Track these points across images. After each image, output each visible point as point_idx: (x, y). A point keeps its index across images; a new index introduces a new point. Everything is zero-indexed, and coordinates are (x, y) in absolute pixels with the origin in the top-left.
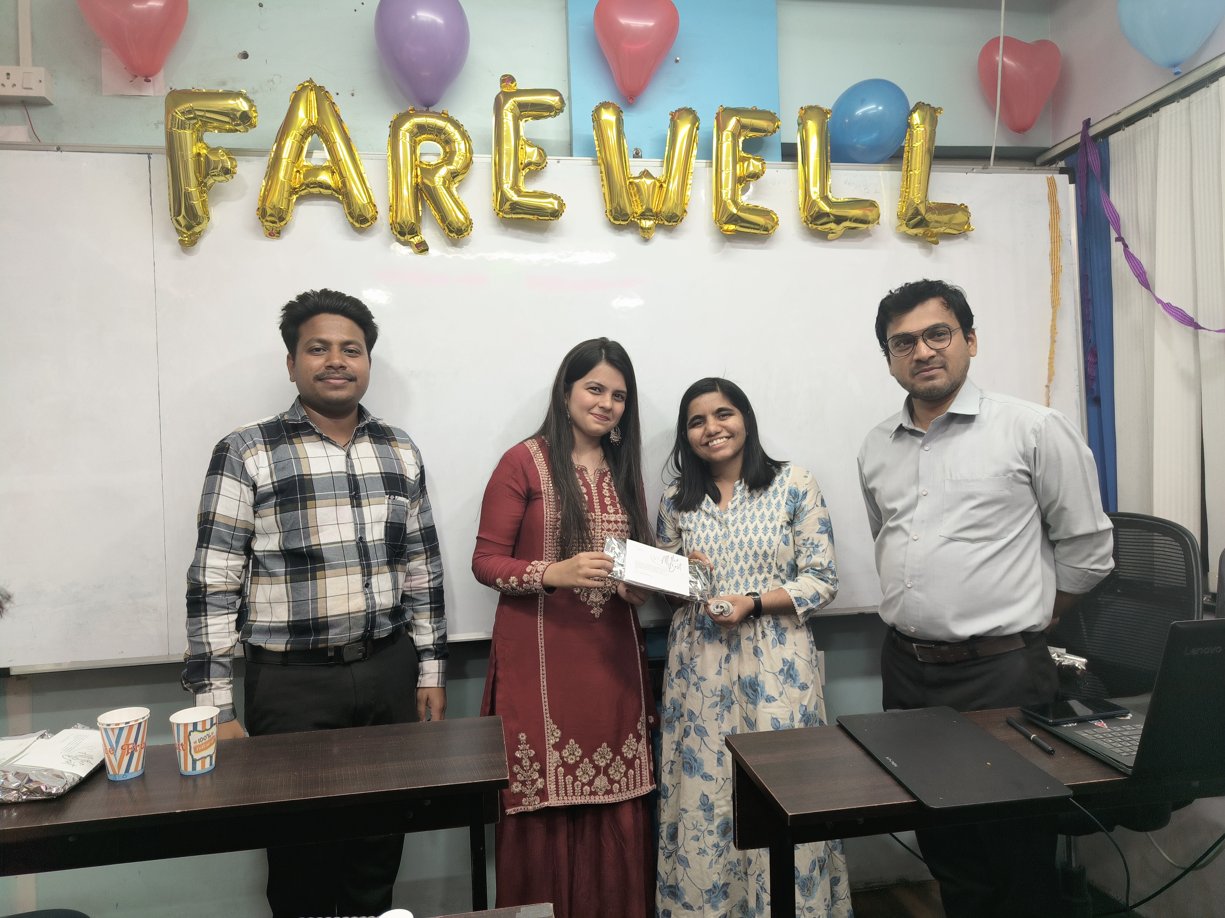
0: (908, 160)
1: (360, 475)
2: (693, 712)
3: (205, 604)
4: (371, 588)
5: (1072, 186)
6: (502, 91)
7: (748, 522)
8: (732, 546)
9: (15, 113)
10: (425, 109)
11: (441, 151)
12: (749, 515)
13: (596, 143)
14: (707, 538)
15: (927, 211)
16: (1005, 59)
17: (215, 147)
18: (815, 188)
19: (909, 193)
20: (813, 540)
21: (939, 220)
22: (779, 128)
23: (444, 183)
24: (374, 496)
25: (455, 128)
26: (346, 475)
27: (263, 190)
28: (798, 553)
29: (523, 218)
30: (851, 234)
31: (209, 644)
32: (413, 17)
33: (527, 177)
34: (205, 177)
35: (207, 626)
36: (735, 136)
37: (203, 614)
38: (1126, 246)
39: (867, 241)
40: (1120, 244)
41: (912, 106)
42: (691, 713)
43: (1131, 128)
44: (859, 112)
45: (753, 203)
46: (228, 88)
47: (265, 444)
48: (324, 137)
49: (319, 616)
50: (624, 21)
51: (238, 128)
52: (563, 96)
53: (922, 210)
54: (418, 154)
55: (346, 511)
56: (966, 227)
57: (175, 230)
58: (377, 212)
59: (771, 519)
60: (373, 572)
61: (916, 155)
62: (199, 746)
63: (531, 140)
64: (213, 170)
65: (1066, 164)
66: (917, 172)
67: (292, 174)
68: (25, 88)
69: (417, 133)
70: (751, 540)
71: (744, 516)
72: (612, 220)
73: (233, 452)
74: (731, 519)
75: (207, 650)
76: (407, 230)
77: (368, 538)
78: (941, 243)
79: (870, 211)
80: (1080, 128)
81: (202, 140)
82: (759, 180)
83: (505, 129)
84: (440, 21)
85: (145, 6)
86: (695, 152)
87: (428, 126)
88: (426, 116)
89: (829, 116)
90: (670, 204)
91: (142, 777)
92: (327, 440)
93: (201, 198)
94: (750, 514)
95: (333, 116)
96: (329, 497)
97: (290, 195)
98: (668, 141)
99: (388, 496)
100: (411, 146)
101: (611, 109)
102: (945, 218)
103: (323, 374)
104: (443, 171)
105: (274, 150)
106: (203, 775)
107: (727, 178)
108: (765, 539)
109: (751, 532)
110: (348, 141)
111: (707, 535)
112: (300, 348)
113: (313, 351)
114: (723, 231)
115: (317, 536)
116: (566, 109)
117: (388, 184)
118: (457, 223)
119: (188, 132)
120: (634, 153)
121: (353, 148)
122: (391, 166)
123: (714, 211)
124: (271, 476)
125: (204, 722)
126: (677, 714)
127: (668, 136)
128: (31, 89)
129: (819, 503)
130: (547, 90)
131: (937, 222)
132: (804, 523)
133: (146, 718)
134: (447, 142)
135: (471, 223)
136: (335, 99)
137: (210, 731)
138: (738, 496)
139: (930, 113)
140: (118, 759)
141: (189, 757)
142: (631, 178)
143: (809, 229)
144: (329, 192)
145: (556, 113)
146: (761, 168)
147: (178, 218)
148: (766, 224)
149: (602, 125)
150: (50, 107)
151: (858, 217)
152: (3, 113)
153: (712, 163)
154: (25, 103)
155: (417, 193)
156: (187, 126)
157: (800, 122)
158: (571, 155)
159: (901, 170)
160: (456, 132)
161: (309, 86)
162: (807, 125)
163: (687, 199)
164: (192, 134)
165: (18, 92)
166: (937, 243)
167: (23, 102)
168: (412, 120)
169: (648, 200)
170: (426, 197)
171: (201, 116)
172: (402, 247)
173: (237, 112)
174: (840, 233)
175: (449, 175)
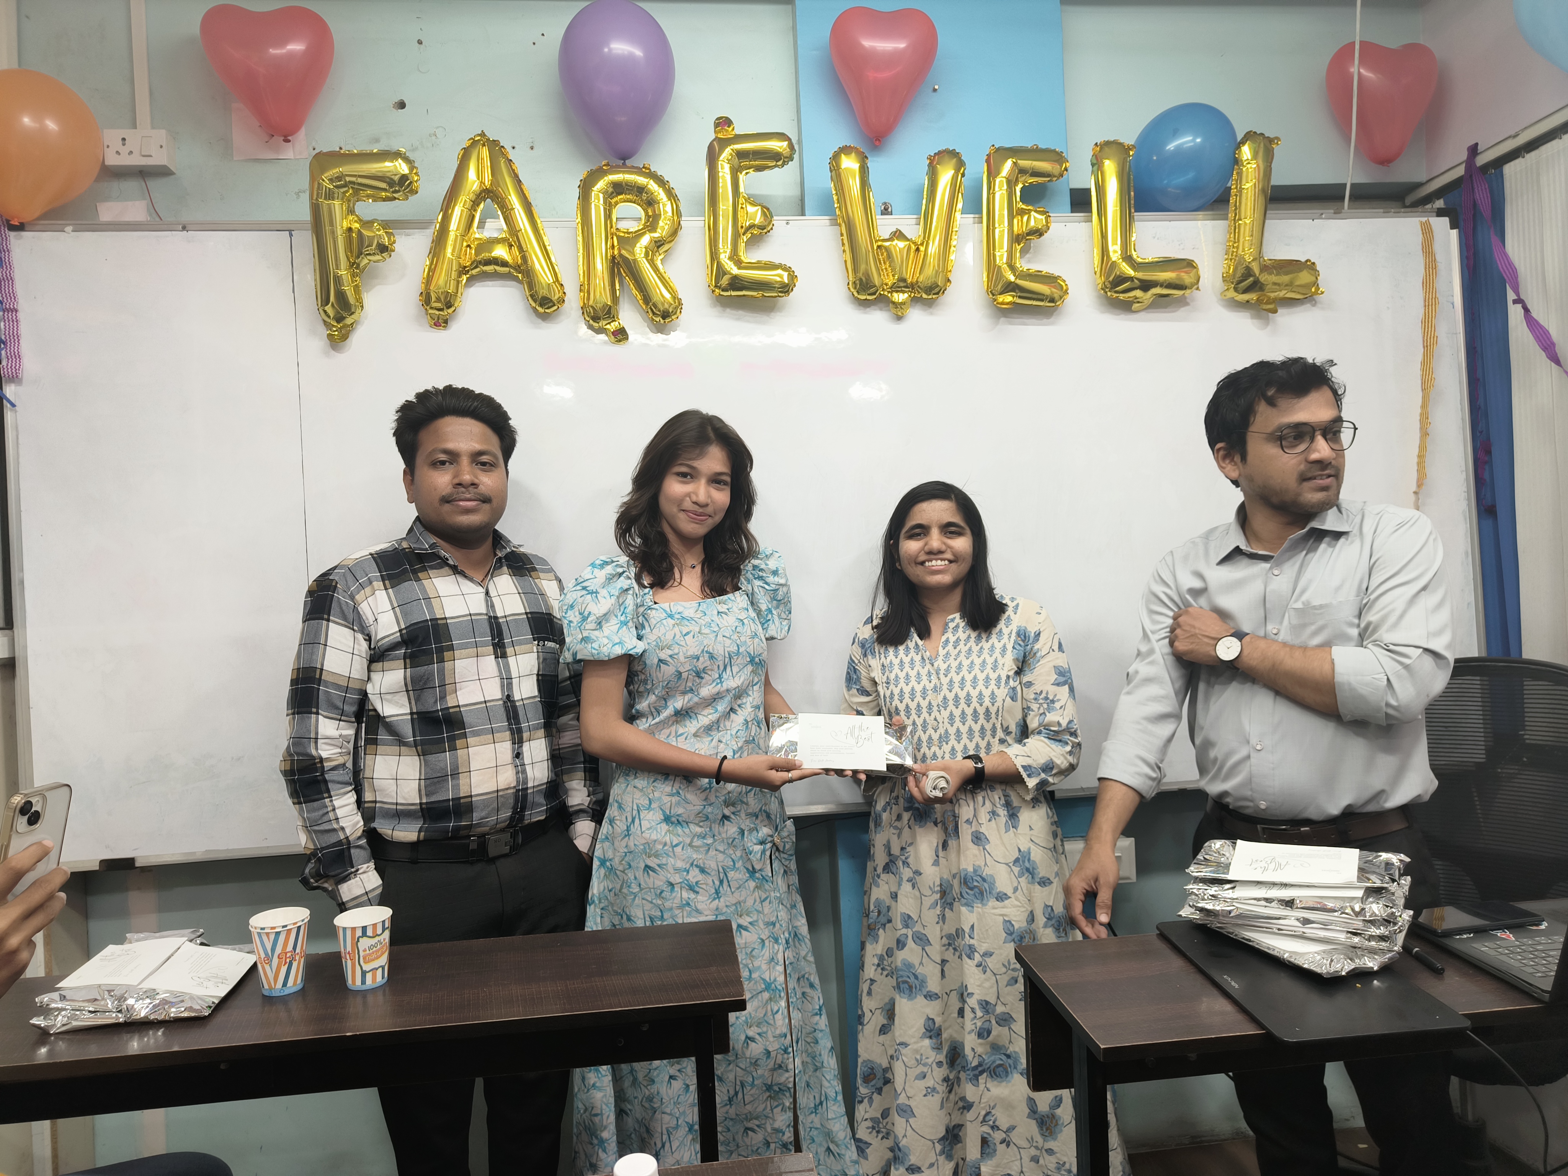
0: (1235, 205)
1: (502, 617)
3: (326, 782)
4: (523, 759)
5: (1454, 233)
6: (716, 137)
8: (945, 703)
9: (132, 185)
10: (621, 163)
11: (642, 214)
13: (835, 198)
14: (913, 692)
15: (1261, 271)
16: (1362, 70)
17: (370, 219)
18: (1115, 245)
19: (1238, 248)
20: (1047, 693)
21: (1278, 282)
22: (1067, 170)
23: (647, 255)
24: (521, 643)
25: (659, 186)
26: (486, 617)
27: (427, 270)
28: (1026, 711)
29: (743, 295)
30: (1162, 303)
31: (343, 829)
32: (606, 50)
33: (748, 243)
34: (358, 257)
35: (334, 810)
36: (1011, 183)
37: (326, 795)
38: (1526, 310)
39: (1182, 312)
40: (1519, 306)
41: (1240, 137)
43: (1533, 154)
44: (1171, 146)
45: (1034, 267)
46: (383, 147)
48: (500, 202)
49: (462, 795)
50: (868, 43)
51: (396, 195)
52: (793, 140)
53: (1256, 270)
54: (614, 220)
55: (489, 662)
56: (1313, 290)
57: (322, 322)
58: (564, 293)
59: (995, 668)
60: (525, 739)
61: (1247, 199)
62: (369, 955)
63: (753, 196)
64: (367, 247)
65: (1445, 203)
66: (1248, 222)
67: (461, 249)
68: (144, 156)
69: (612, 193)
70: (968, 695)
72: (856, 294)
73: (340, 591)
76: (601, 314)
77: (517, 697)
78: (1281, 311)
79: (1186, 272)
80: (1464, 156)
81: (354, 211)
82: (1043, 238)
83: (721, 185)
84: (638, 53)
85: (284, 51)
86: (960, 205)
87: (626, 185)
88: (624, 172)
89: (1131, 153)
90: (929, 271)
91: (302, 992)
93: (353, 282)
95: (510, 176)
96: (469, 645)
97: (460, 276)
98: (925, 193)
100: (605, 209)
101: (853, 154)
102: (1286, 279)
104: (645, 240)
105: (439, 220)
106: (373, 990)
107: (1001, 237)
110: (528, 207)
111: (913, 689)
114: (998, 303)
116: (796, 156)
117: (578, 257)
118: (663, 304)
119: (337, 203)
120: (882, 208)
121: (535, 215)
122: (581, 235)
123: (985, 279)
125: (375, 925)
126: (883, 919)
127: (926, 186)
128: (151, 156)
130: (773, 134)
131: (1275, 284)
133: (306, 920)
134: (650, 203)
135: (680, 304)
136: (511, 155)
137: (382, 937)
139: (1265, 145)
140: (274, 970)
141: (358, 968)
142: (879, 240)
143: (1108, 298)
144: (506, 269)
145: (784, 162)
146: (1044, 223)
147: (326, 308)
148: (1052, 292)
149: (842, 175)
150: (172, 177)
151: (1171, 281)
152: (116, 186)
153: (982, 218)
154: (144, 173)
155: (613, 266)
156: (336, 195)
157: (1095, 162)
158: (803, 214)
159: (1227, 219)
160: (661, 191)
161: (482, 140)
162: (1103, 166)
163: (950, 264)
164: (342, 204)
165: (136, 161)
166: (1276, 311)
167: (141, 171)
168: (606, 178)
169: (901, 269)
170: (625, 272)
171: (353, 183)
172: (595, 335)
173: (397, 175)
174: (1147, 302)
175: (653, 245)
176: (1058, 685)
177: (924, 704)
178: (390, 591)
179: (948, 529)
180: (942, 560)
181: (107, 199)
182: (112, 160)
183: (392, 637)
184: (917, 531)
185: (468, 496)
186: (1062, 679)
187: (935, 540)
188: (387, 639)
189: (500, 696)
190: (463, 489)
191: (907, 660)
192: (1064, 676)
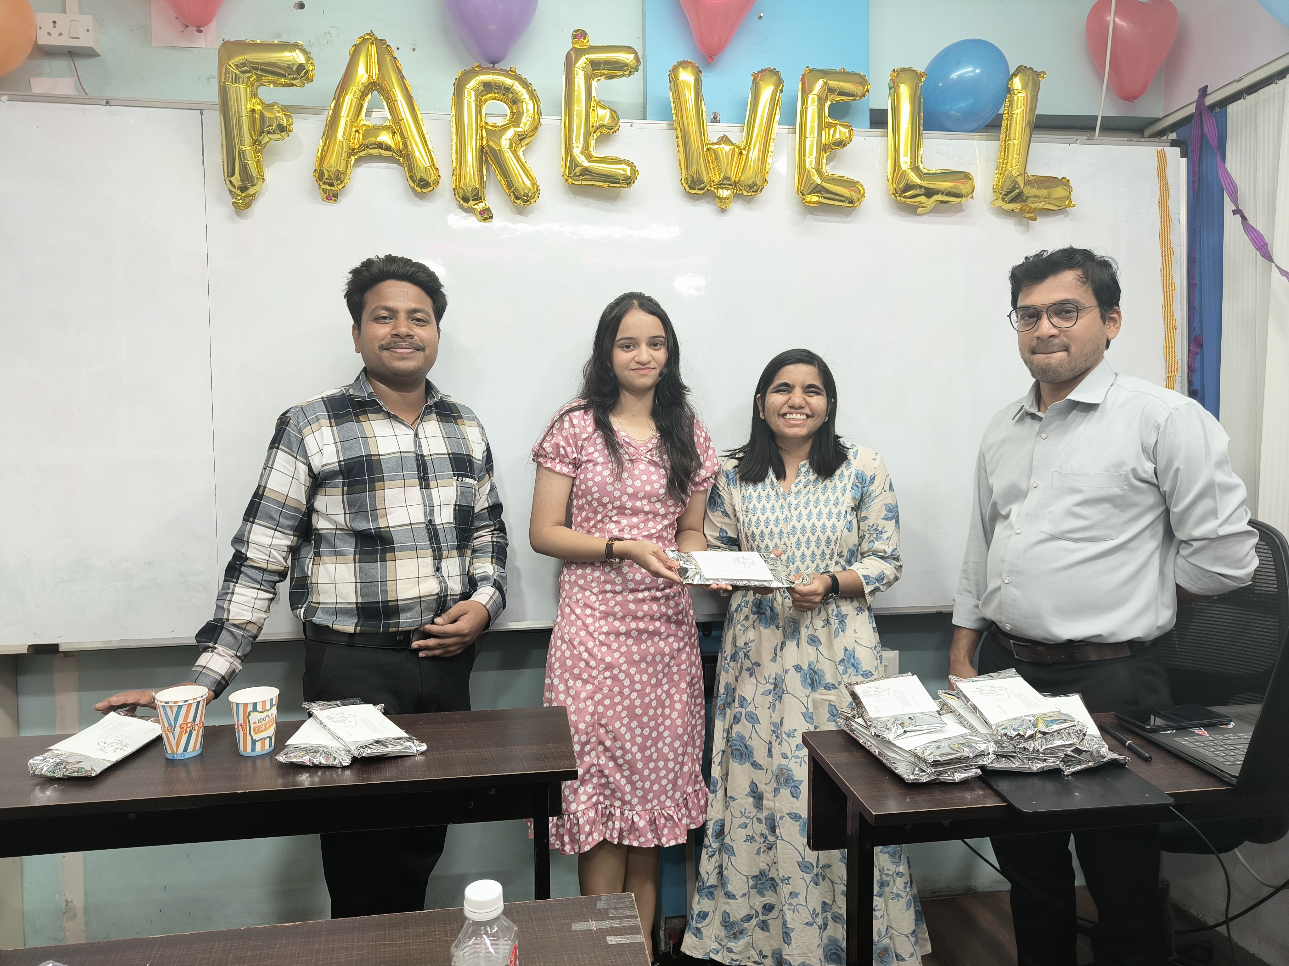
0: (1006, 128)
1: (428, 456)
2: (744, 699)
4: (441, 572)
5: (1184, 161)
6: (574, 48)
7: (811, 506)
8: (794, 531)
9: (61, 64)
10: (491, 66)
11: (508, 111)
12: (813, 499)
13: (673, 105)
14: (767, 521)
15: (1025, 185)
16: (1116, 19)
17: (270, 102)
18: (905, 158)
19: (1007, 164)
21: (1038, 194)
22: (868, 92)
23: (511, 146)
25: (523, 87)
27: (320, 150)
29: (593, 185)
30: (942, 208)
33: (598, 141)
34: (260, 135)
36: (821, 101)
38: (1245, 220)
39: (957, 217)
41: (1012, 70)
42: (743, 699)
43: (1253, 96)
44: (955, 75)
45: (838, 173)
46: (284, 39)
48: (385, 94)
49: (389, 599)
51: (294, 82)
52: (639, 54)
53: (1021, 184)
54: (484, 115)
55: (415, 493)
56: (1067, 203)
57: (228, 191)
58: (439, 176)
59: (836, 504)
61: (1016, 123)
62: (259, 726)
63: (603, 101)
64: (268, 126)
65: (1177, 136)
66: (1016, 143)
67: (351, 134)
68: (72, 38)
69: (483, 92)
70: (814, 525)
71: (808, 500)
72: (687, 189)
74: (794, 502)
76: (470, 197)
78: (1039, 220)
79: (962, 183)
80: (1196, 96)
81: (257, 95)
82: (846, 148)
83: (576, 89)
86: (777, 117)
87: (495, 85)
88: (493, 73)
89: (923, 79)
90: (750, 172)
91: (200, 756)
92: (395, 418)
93: (255, 157)
94: (815, 498)
95: (395, 71)
97: (349, 157)
98: (749, 105)
99: (456, 478)
100: (476, 105)
101: (690, 68)
102: (1043, 192)
103: (390, 343)
104: (510, 133)
105: (332, 107)
106: (262, 756)
107: (812, 146)
108: (829, 524)
109: (814, 516)
110: (410, 100)
111: (768, 518)
112: (365, 317)
113: (378, 319)
114: (806, 202)
116: (641, 68)
117: (451, 146)
118: (524, 190)
119: (242, 86)
120: (712, 117)
121: (415, 107)
122: (455, 126)
123: (796, 181)
124: (338, 455)
125: (264, 703)
127: (750, 99)
128: (78, 38)
129: (887, 488)
130: (622, 47)
131: (1036, 196)
132: (870, 510)
134: (515, 102)
135: (538, 190)
136: (396, 54)
137: (270, 712)
138: (802, 478)
139: (1033, 78)
140: (176, 738)
141: (249, 737)
142: (709, 144)
143: (897, 201)
144: (389, 153)
145: (631, 72)
146: (848, 135)
147: (232, 179)
148: (851, 195)
149: (679, 85)
150: (98, 58)
151: (951, 190)
152: (48, 64)
153: (795, 129)
154: (72, 53)
155: (482, 155)
156: (241, 80)
157: (892, 85)
158: (645, 119)
159: (999, 140)
160: (524, 91)
161: (370, 39)
162: (899, 89)
163: (768, 167)
164: (246, 88)
165: (65, 42)
166: (1035, 220)
167: (69, 52)
168: (477, 78)
169: (726, 169)
170: (492, 161)
171: (256, 69)
172: (465, 214)
173: (293, 65)
174: (930, 207)
175: (516, 138)
176: (887, 519)
177: (776, 531)
179: (809, 389)
181: (39, 74)
182: (43, 40)
186: (891, 515)
187: (797, 397)
191: (764, 494)
192: (892, 512)
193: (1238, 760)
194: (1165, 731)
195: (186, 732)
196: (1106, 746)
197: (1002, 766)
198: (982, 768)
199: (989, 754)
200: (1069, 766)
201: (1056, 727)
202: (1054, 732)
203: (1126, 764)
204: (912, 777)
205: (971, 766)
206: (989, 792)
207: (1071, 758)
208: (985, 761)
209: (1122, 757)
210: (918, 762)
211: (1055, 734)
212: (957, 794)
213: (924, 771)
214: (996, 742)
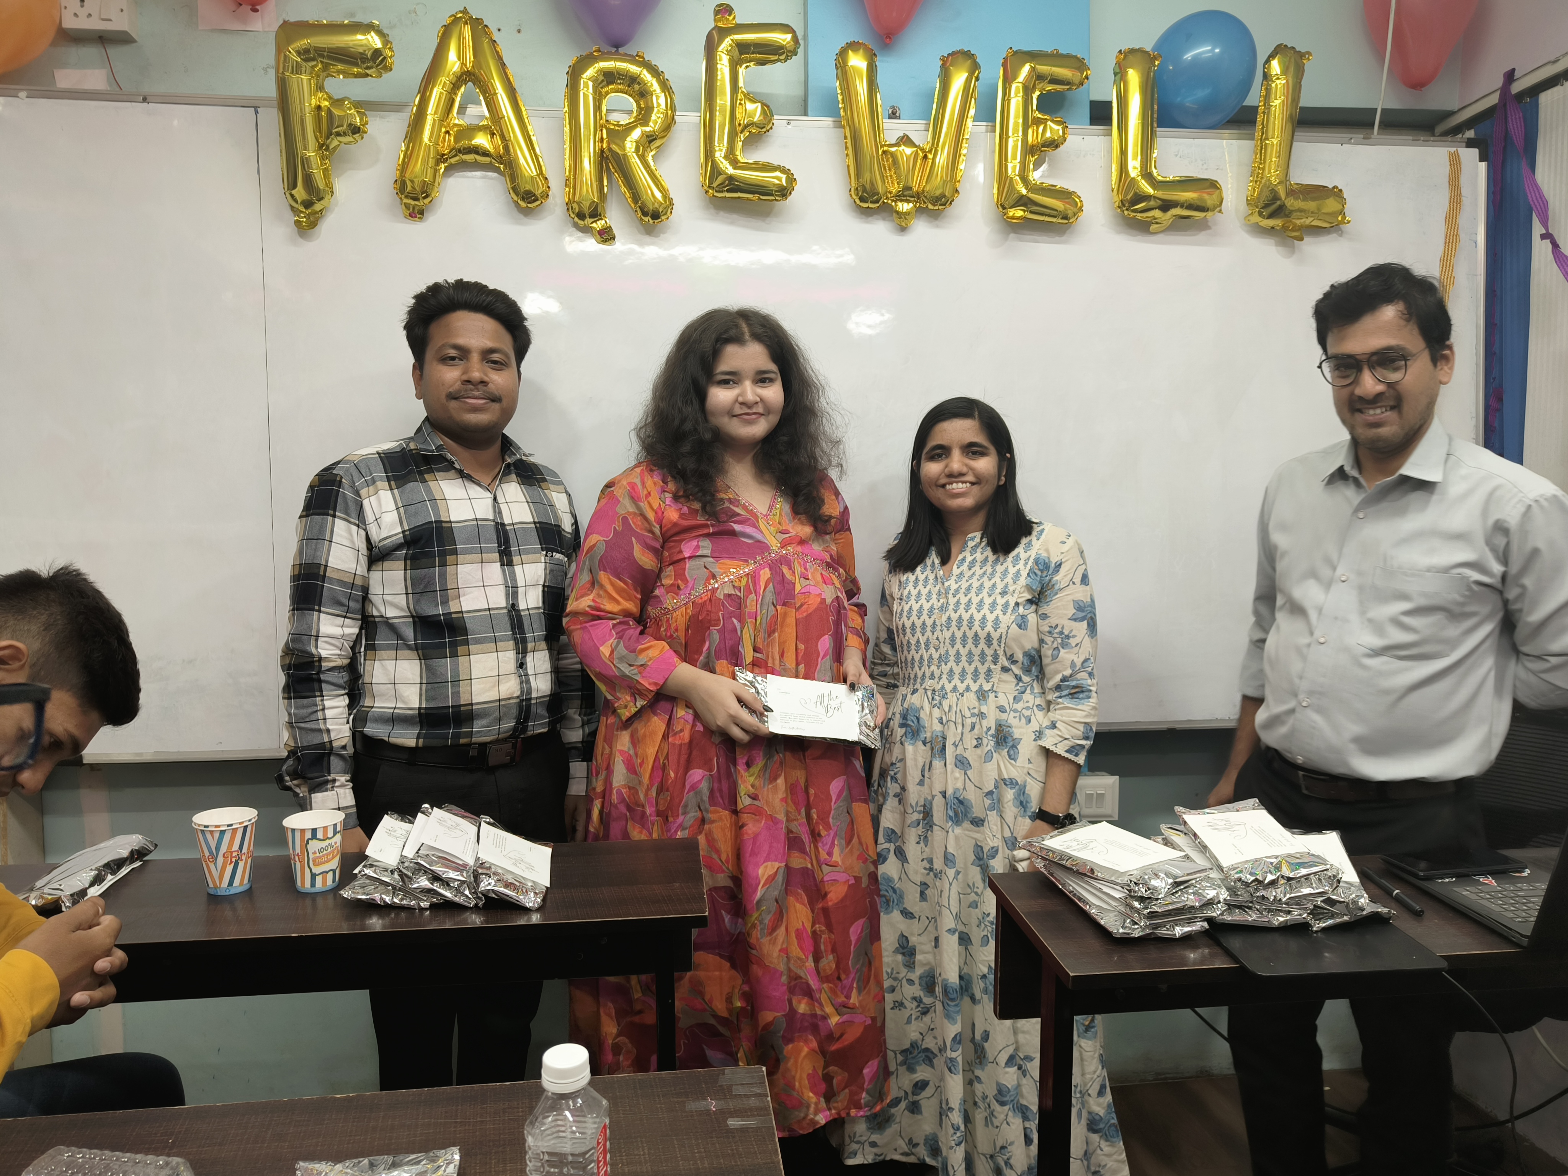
0: (1263, 124)
1: (510, 525)
3: (320, 681)
4: (526, 669)
5: (1483, 166)
6: (716, 26)
9: (92, 52)
10: (614, 50)
11: (634, 106)
13: (840, 98)
15: (1287, 195)
17: (340, 97)
18: (1135, 162)
19: (1263, 169)
21: (1305, 207)
22: (1088, 79)
23: (637, 150)
24: (528, 552)
25: (653, 76)
26: (492, 523)
27: (402, 156)
29: (739, 198)
30: (1182, 225)
31: (328, 731)
33: (745, 143)
34: (328, 138)
35: (323, 709)
36: (1028, 90)
37: (318, 694)
38: (1555, 246)
39: (1202, 236)
40: (1546, 243)
44: (1188, 56)
45: (1048, 182)
46: (358, 19)
47: (389, 481)
48: (482, 86)
49: (462, 703)
51: (368, 72)
52: (798, 34)
53: (1282, 194)
54: (604, 111)
55: (494, 570)
56: (1340, 218)
57: (289, 207)
58: (549, 187)
59: (1004, 593)
60: (529, 649)
61: (1275, 118)
62: (320, 857)
63: (753, 93)
64: (337, 127)
65: (1476, 133)
66: (1275, 142)
67: (439, 135)
68: (103, 20)
69: (604, 82)
72: (858, 201)
73: (346, 486)
75: (326, 740)
76: (587, 212)
77: (522, 606)
78: (1307, 239)
79: (1209, 194)
80: (1499, 82)
81: (323, 88)
82: (1059, 150)
83: (719, 77)
86: (972, 112)
87: (618, 73)
88: (616, 60)
89: (1157, 63)
90: (937, 181)
91: (249, 893)
93: (322, 165)
95: (494, 58)
96: (473, 551)
97: (437, 164)
98: (936, 96)
100: (594, 99)
101: (861, 51)
102: (1311, 205)
103: (459, 391)
104: (636, 134)
105: (416, 103)
106: (324, 893)
107: (1015, 147)
110: (512, 92)
113: (446, 360)
114: (1008, 218)
115: (457, 601)
116: (800, 51)
117: (564, 150)
118: (653, 204)
119: (304, 77)
120: (890, 112)
121: (519, 102)
122: (568, 126)
123: (995, 191)
125: (325, 828)
127: (937, 90)
128: (110, 20)
130: (777, 24)
131: (1301, 210)
133: (253, 821)
134: (643, 94)
135: (671, 204)
136: (496, 36)
137: (332, 841)
139: (1295, 59)
140: (219, 869)
141: (307, 870)
142: (885, 145)
143: (1123, 217)
144: (487, 160)
145: (787, 56)
146: (1061, 134)
147: (293, 192)
148: (1066, 210)
149: (849, 73)
150: (134, 45)
151: (1193, 202)
152: (76, 52)
153: (995, 126)
154: (103, 39)
155: (602, 160)
156: (303, 69)
157: (1118, 70)
158: (806, 114)
159: (1253, 139)
160: (654, 81)
161: (463, 18)
162: (1126, 75)
163: (959, 174)
164: (310, 80)
165: (95, 25)
166: (1302, 239)
167: (101, 38)
168: (596, 65)
169: (907, 176)
170: (614, 168)
171: (323, 56)
172: (580, 234)
173: (369, 50)
174: (1166, 224)
175: (644, 139)
178: (396, 491)
180: (963, 482)
181: (64, 65)
182: (70, 23)
183: (394, 538)
184: (938, 451)
185: (477, 393)
188: (389, 540)
189: (504, 604)
190: (471, 387)
193: (1532, 916)
194: (1442, 878)
195: (231, 862)
196: (1366, 895)
197: (1234, 918)
198: (1210, 920)
199: (1219, 902)
200: (1320, 920)
201: (1304, 871)
202: (1300, 877)
203: (1390, 918)
204: (1121, 931)
205: (1196, 918)
206: (1217, 950)
207: (1322, 911)
208: (1215, 913)
209: (1386, 910)
210: (1129, 913)
211: (1303, 879)
212: (1180, 952)
213: (1136, 923)
214: (1228, 889)
